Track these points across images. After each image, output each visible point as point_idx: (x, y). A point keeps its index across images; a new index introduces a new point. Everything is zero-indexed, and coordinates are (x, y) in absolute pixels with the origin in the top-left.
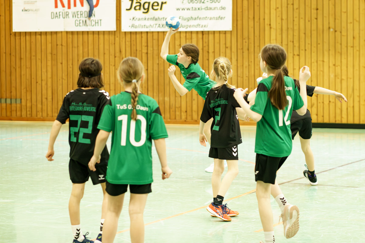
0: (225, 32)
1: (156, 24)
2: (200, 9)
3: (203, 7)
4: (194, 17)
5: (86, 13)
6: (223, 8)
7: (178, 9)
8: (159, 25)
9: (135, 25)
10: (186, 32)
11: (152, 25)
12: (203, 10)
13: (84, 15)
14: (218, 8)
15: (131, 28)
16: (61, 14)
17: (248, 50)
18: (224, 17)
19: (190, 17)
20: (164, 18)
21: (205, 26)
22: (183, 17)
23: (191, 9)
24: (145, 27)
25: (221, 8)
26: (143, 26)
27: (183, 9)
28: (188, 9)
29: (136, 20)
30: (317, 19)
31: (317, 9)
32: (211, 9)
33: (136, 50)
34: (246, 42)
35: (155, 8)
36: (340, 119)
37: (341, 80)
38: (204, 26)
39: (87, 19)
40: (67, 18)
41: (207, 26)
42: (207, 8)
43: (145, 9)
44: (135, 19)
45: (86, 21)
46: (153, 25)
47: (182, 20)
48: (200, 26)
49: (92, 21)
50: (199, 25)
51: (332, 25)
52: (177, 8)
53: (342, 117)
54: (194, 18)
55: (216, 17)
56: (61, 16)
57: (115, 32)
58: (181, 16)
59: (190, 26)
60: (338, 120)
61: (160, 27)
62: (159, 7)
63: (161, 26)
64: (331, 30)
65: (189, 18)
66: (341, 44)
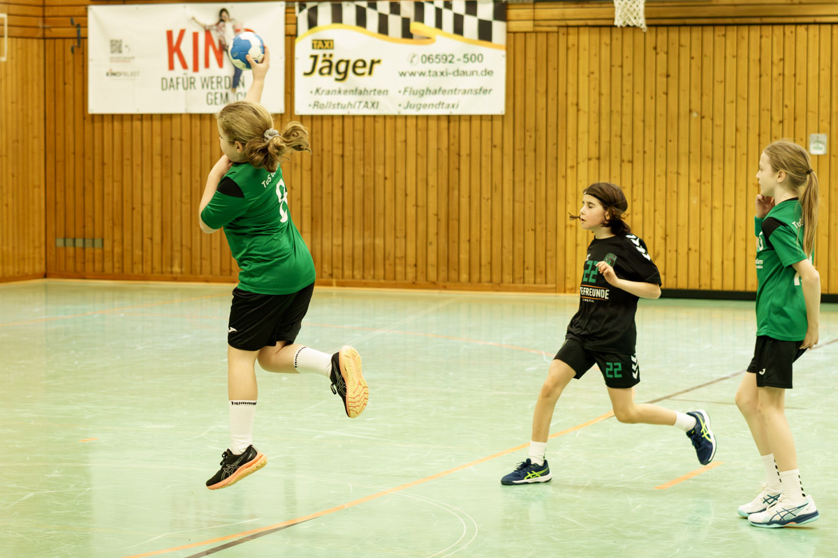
0: (492, 118)
1: (360, 102)
2: (445, 74)
3: (451, 71)
4: (432, 89)
5: (227, 79)
6: (488, 73)
7: (403, 74)
8: (367, 103)
9: (320, 103)
10: (417, 117)
11: (353, 103)
12: (449, 76)
13: (223, 83)
14: (479, 73)
15: (314, 108)
16: (180, 81)
17: (535, 150)
18: (490, 90)
19: (425, 89)
20: (375, 90)
21: (453, 106)
22: (411, 89)
23: (427, 74)
24: (340, 106)
25: (484, 73)
26: (336, 106)
27: (413, 74)
28: (422, 74)
29: (322, 94)
30: (667, 94)
31: (668, 76)
32: (464, 73)
33: (322, 150)
34: (530, 137)
35: (358, 71)
36: (708, 283)
37: (712, 208)
38: (451, 106)
39: (229, 91)
40: (191, 88)
41: (458, 105)
42: (458, 71)
43: (339, 73)
44: (320, 91)
45: (227, 95)
46: (355, 103)
47: (410, 93)
48: (444, 106)
49: (240, 95)
50: (441, 104)
51: (696, 105)
52: (401, 72)
53: (711, 279)
54: (432, 91)
55: (474, 88)
56: (180, 86)
57: (281, 115)
58: (408, 88)
59: (425, 106)
60: (705, 285)
61: (367, 107)
62: (367, 70)
63: (370, 105)
64: (695, 115)
65: (423, 91)
66: (712, 142)
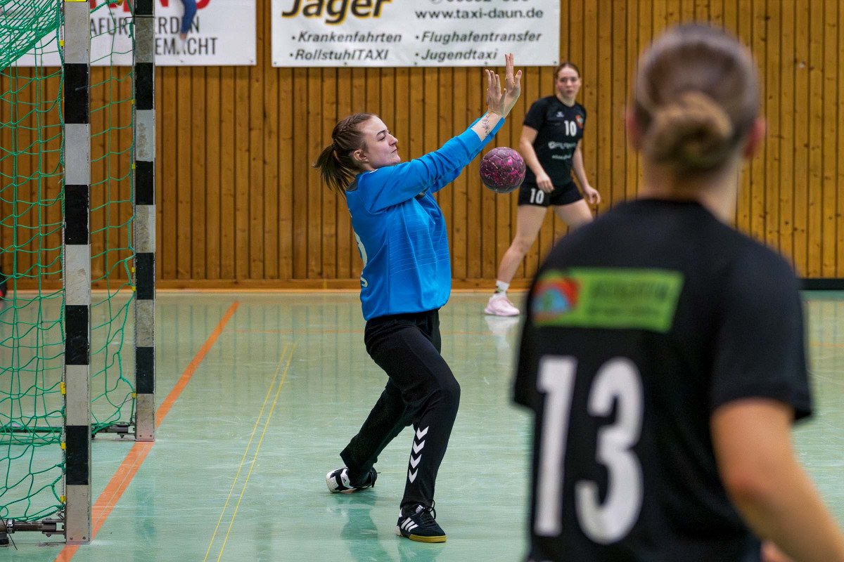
1: (361, 51)
2: (478, 15)
3: (485, 11)
4: (460, 33)
5: (174, 21)
6: (536, 14)
7: (421, 15)
8: (370, 51)
9: (306, 51)
10: (439, 69)
11: (351, 51)
12: (484, 17)
13: (168, 27)
14: (524, 14)
15: (297, 58)
16: (104, 23)
17: (597, 112)
18: (539, 35)
19: (452, 34)
20: (383, 35)
21: (489, 56)
22: (433, 33)
23: (455, 14)
24: (333, 56)
25: (530, 14)
26: (328, 56)
27: (435, 15)
28: (448, 15)
29: (308, 40)
30: (765, 40)
31: (767, 18)
32: (503, 14)
33: (308, 113)
34: (591, 93)
35: (361, 10)
38: (486, 55)
39: (177, 37)
41: (496, 54)
42: (495, 12)
43: (331, 12)
44: (306, 37)
47: (431, 40)
48: (477, 55)
51: (802, 54)
52: (419, 13)
53: (822, 264)
54: (460, 37)
55: (517, 33)
56: (104, 30)
59: (450, 56)
60: (815, 272)
63: (375, 54)
65: (449, 36)
66: (823, 98)
